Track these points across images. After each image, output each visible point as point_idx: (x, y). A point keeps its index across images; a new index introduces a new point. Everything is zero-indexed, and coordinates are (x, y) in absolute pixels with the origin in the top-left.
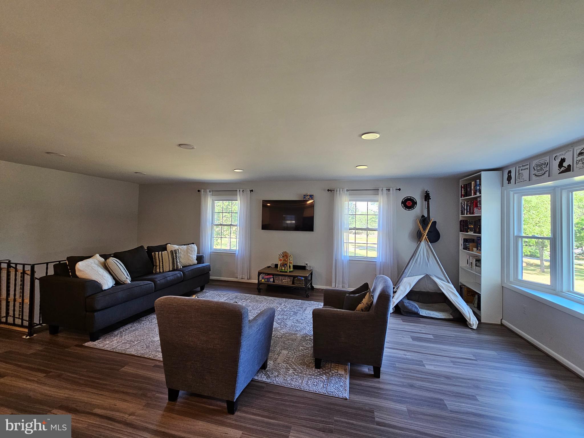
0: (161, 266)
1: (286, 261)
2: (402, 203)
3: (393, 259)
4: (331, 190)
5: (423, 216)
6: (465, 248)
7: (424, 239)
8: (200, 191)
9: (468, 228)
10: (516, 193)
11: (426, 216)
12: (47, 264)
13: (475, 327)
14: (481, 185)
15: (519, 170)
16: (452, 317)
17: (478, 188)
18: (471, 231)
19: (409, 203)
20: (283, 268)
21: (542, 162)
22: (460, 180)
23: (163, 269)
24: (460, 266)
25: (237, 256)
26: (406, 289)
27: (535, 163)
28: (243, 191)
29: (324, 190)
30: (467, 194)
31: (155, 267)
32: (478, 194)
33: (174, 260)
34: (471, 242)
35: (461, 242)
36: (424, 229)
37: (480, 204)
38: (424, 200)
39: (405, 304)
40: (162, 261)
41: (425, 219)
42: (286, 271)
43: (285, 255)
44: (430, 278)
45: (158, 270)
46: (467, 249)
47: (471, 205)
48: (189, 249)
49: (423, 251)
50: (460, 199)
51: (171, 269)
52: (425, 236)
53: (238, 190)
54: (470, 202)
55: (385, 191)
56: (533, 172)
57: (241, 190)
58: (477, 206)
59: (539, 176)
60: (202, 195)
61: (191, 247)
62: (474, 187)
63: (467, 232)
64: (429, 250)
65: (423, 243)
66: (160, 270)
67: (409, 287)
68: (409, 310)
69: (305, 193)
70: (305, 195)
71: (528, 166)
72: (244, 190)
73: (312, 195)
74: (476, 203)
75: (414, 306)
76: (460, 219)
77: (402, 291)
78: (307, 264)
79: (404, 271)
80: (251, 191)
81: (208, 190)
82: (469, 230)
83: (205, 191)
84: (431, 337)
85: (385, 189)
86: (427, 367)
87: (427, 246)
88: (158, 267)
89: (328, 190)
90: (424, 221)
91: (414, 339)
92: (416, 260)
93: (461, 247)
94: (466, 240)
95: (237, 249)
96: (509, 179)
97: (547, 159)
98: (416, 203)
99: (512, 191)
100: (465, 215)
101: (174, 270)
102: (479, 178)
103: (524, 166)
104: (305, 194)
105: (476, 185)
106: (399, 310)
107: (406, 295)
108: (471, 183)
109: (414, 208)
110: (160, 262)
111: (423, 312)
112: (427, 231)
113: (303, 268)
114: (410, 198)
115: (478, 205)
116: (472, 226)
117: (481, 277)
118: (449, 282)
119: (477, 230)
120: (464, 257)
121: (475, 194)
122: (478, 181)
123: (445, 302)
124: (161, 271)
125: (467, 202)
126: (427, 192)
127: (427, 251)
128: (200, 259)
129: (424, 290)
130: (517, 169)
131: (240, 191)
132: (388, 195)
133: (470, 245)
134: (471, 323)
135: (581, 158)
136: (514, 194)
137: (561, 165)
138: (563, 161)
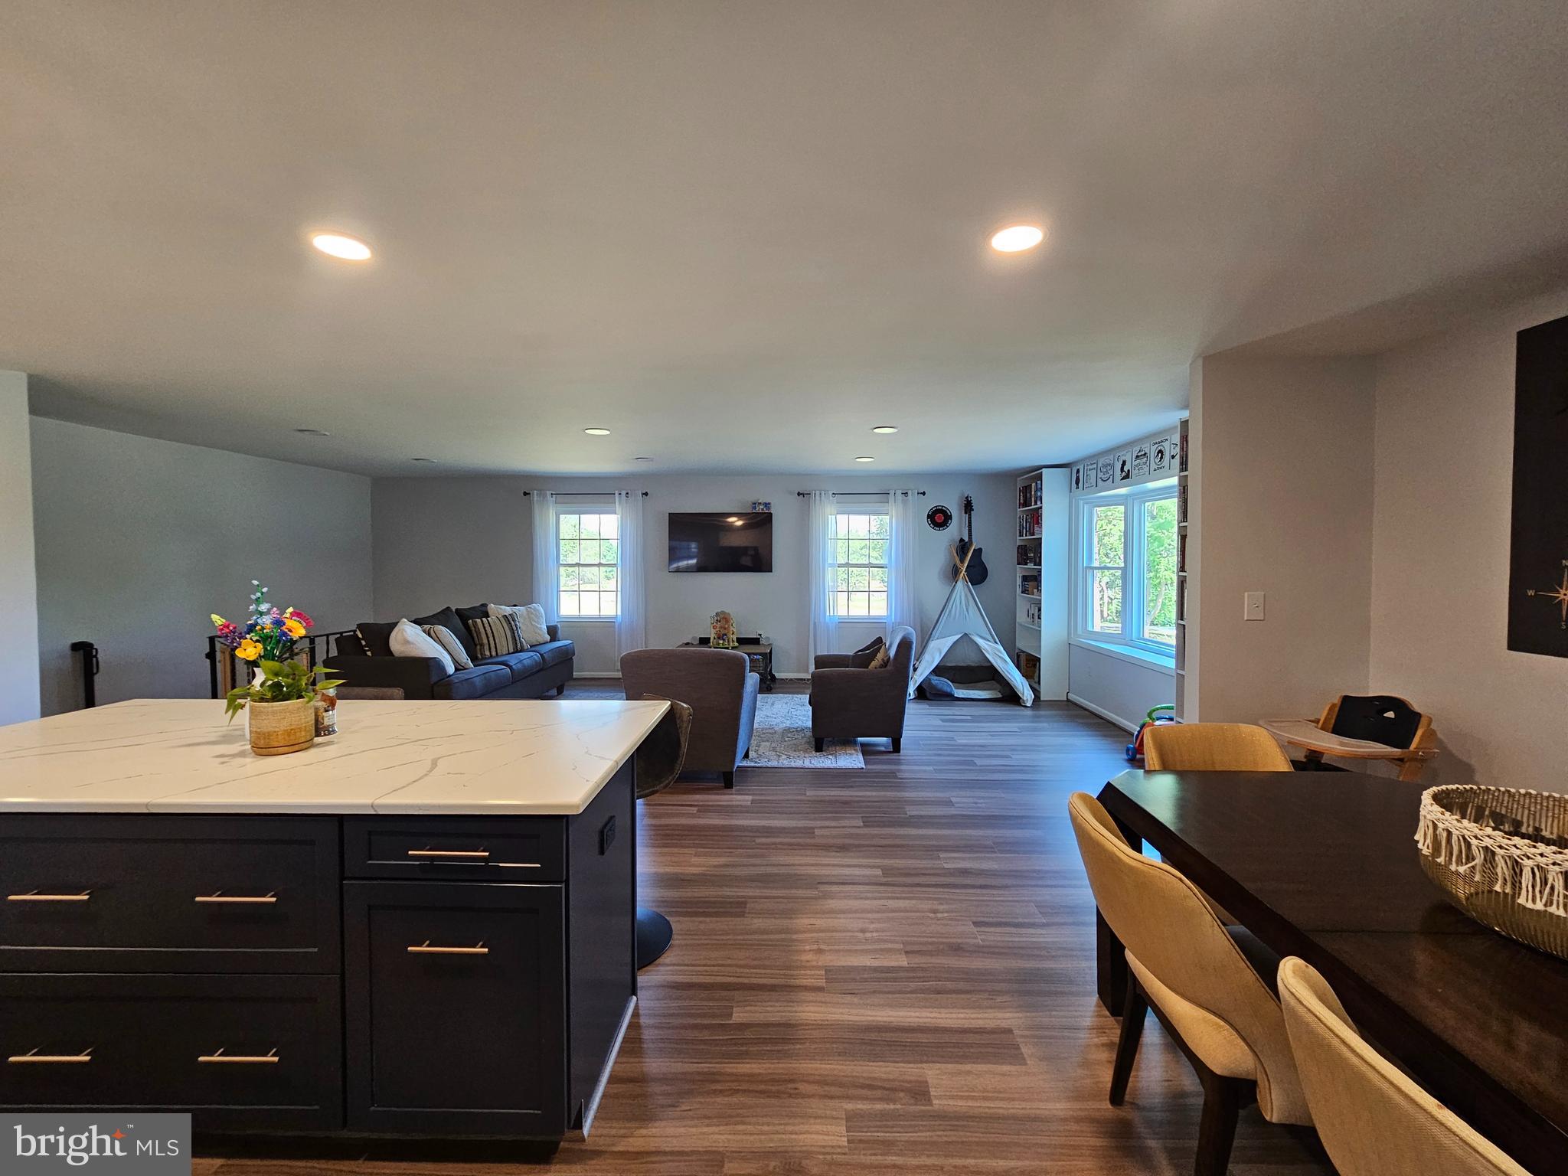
0: (492, 645)
1: (725, 629)
2: (929, 516)
3: (914, 614)
4: (803, 494)
5: (962, 540)
6: (1024, 590)
7: (961, 577)
8: (529, 494)
9: (1028, 558)
10: (1087, 503)
11: (966, 539)
12: (327, 636)
13: (1029, 704)
14: (1042, 489)
15: (1087, 470)
16: (1000, 696)
17: (1039, 494)
18: (1031, 562)
19: (939, 518)
20: (721, 642)
21: (1107, 463)
22: (1018, 479)
23: (496, 651)
24: (1018, 620)
25: (620, 624)
26: (934, 658)
27: (1101, 461)
28: (627, 493)
29: (791, 493)
30: (1026, 503)
31: (478, 647)
32: (1039, 503)
33: (514, 633)
34: (1031, 581)
35: (1019, 581)
36: (962, 561)
37: (1041, 519)
38: (963, 512)
39: (933, 682)
40: (493, 636)
41: (964, 545)
42: (727, 646)
43: (723, 619)
44: (971, 639)
45: (487, 653)
46: (1027, 591)
47: (1031, 520)
48: (532, 613)
49: (960, 597)
50: (1018, 510)
51: (511, 650)
52: (963, 572)
53: (617, 492)
54: (1029, 516)
55: (899, 496)
56: (1100, 475)
57: (624, 493)
58: (1037, 523)
59: (1105, 481)
60: (535, 503)
61: (535, 609)
62: (1035, 492)
63: (1026, 565)
64: (969, 594)
65: (960, 584)
66: (490, 652)
67: (938, 654)
68: (939, 690)
69: (754, 499)
70: (755, 504)
71: (1095, 466)
72: (629, 492)
73: (769, 504)
74: (1035, 518)
75: (943, 683)
76: (1019, 543)
77: (928, 661)
78: (760, 635)
79: (931, 634)
80: (643, 494)
81: (549, 493)
82: (1027, 561)
83: (544, 497)
84: (969, 718)
85: (899, 492)
86: (959, 741)
87: (966, 588)
88: (486, 647)
89: (799, 494)
90: (963, 547)
91: (943, 721)
92: (950, 611)
93: (1019, 590)
94: (1025, 578)
95: (619, 613)
96: (1077, 481)
97: (1112, 457)
98: (950, 517)
99: (1081, 499)
100: (1025, 538)
101: (516, 651)
102: (1040, 477)
103: (1092, 464)
104: (754, 502)
105: (1037, 490)
106: (923, 693)
107: (933, 671)
108: (1031, 486)
109: (948, 527)
110: (488, 638)
111: (960, 693)
112: (966, 565)
113: (755, 641)
114: (942, 509)
115: (1039, 521)
116: (1032, 555)
117: (1040, 631)
118: (996, 643)
119: (1038, 560)
120: (1022, 604)
121: (1036, 504)
122: (1039, 482)
123: (993, 679)
124: (494, 653)
126: (967, 498)
127: (966, 596)
128: (553, 632)
129: (962, 664)
130: (1085, 468)
131: (620, 494)
132: (905, 503)
133: (1030, 585)
134: (1025, 699)
135: (1138, 461)
136: (1084, 504)
137: (1122, 470)
138: (1124, 463)
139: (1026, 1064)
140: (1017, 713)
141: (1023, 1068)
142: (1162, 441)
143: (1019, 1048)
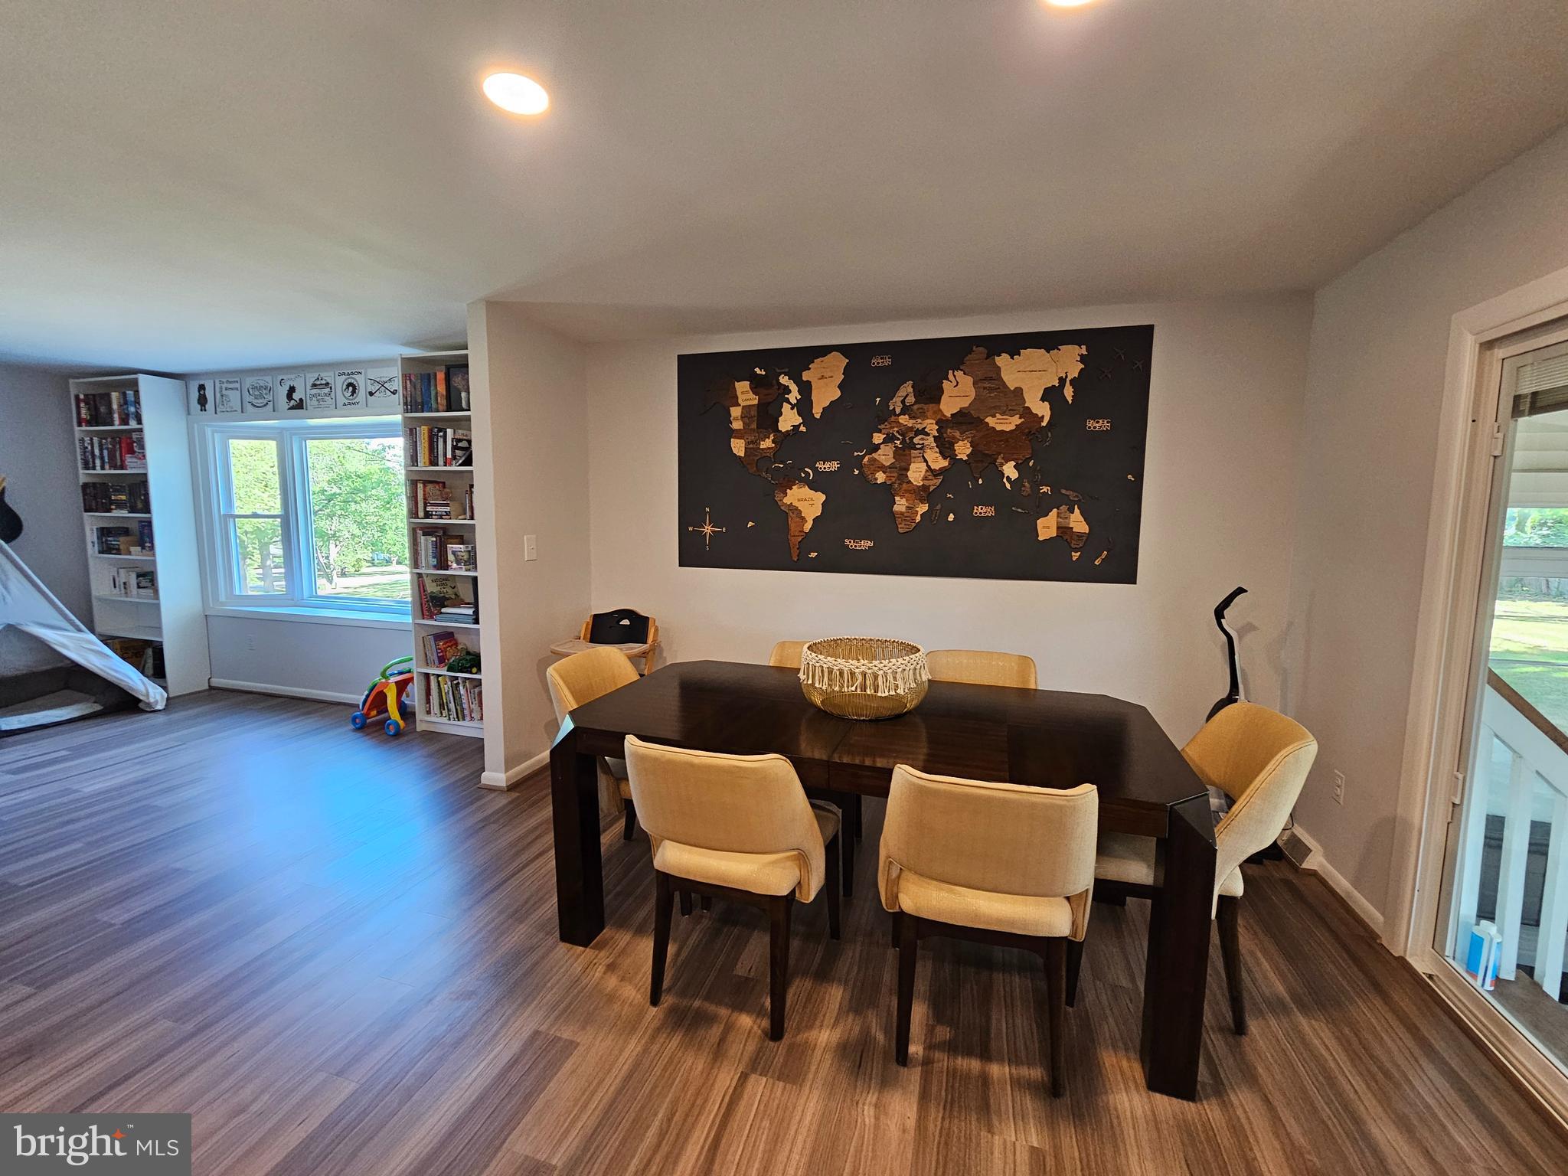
6: (106, 549)
9: (111, 502)
10: (217, 431)
13: (159, 707)
14: (139, 403)
15: (221, 388)
16: (99, 708)
17: (132, 409)
18: (121, 509)
21: (262, 383)
22: (71, 381)
24: (94, 594)
27: (249, 381)
30: (98, 419)
32: (133, 424)
34: (120, 535)
35: (91, 536)
37: (142, 447)
46: (114, 552)
47: (114, 446)
50: (77, 429)
54: (109, 440)
56: (247, 398)
58: (131, 451)
59: (258, 407)
62: (120, 406)
63: (109, 510)
71: (238, 385)
74: (130, 444)
76: (83, 479)
82: (113, 507)
93: (92, 550)
94: (104, 532)
96: (202, 401)
97: (268, 380)
99: (210, 426)
100: (98, 471)
102: (133, 386)
103: (231, 382)
105: (125, 402)
108: (108, 396)
115: (135, 449)
116: (124, 498)
117: (158, 605)
118: (79, 630)
119: (140, 505)
120: (102, 575)
121: (124, 421)
122: (129, 392)
125: (102, 439)
130: (218, 385)
133: (118, 541)
134: (152, 700)
135: (314, 391)
136: (213, 432)
137: (290, 397)
138: (292, 390)
139: (578, 1044)
140: (143, 724)
141: (581, 1049)
142: (353, 374)
143: (560, 1039)
